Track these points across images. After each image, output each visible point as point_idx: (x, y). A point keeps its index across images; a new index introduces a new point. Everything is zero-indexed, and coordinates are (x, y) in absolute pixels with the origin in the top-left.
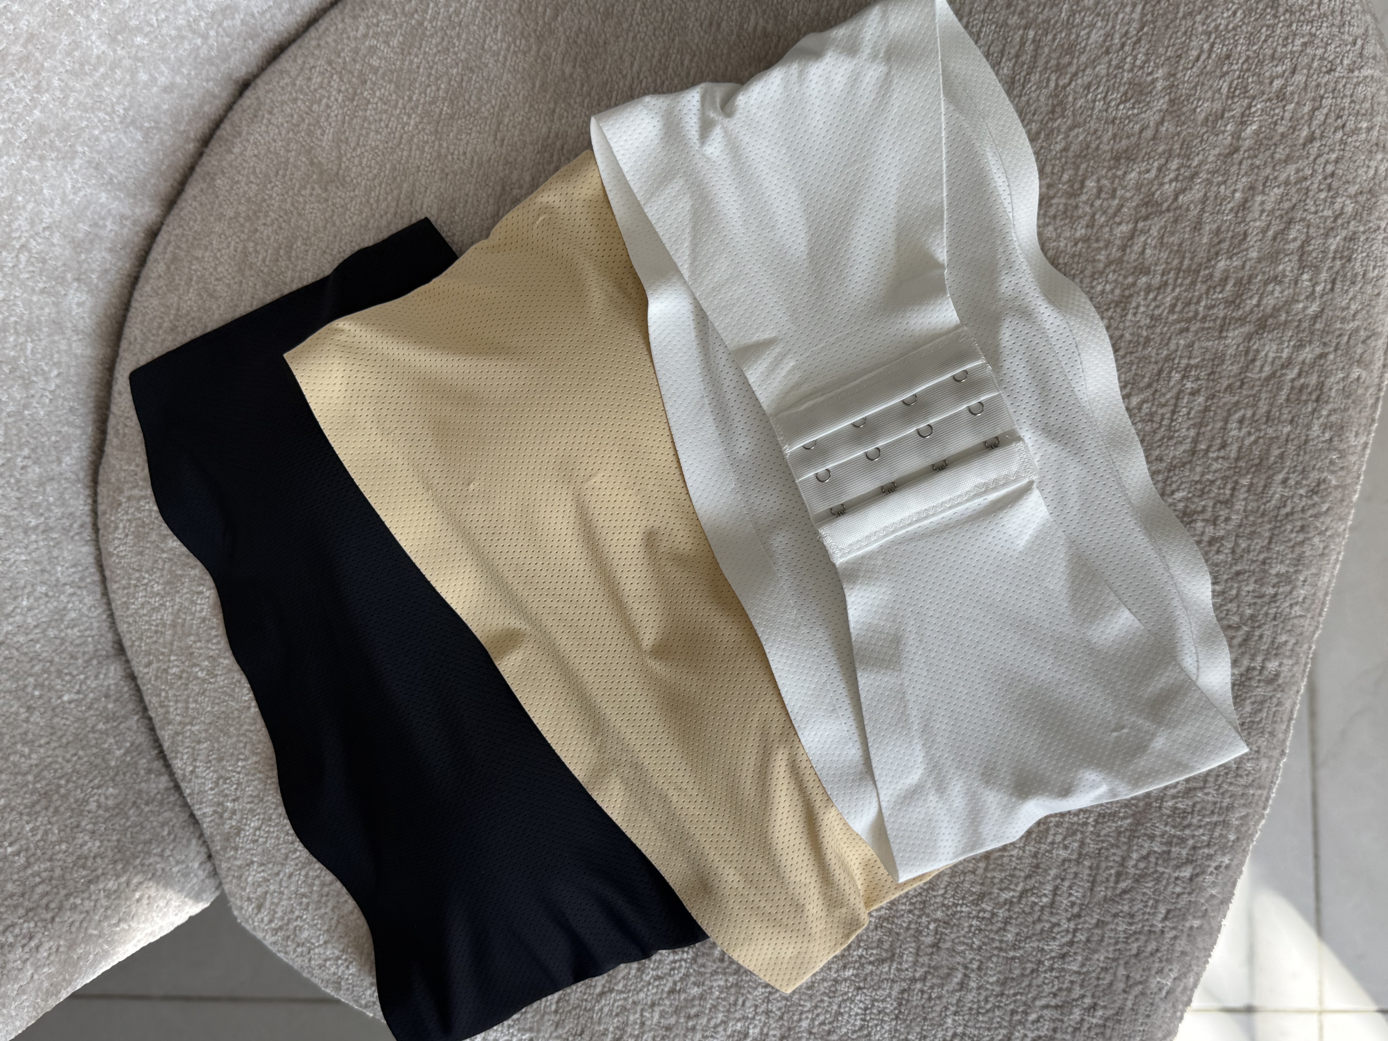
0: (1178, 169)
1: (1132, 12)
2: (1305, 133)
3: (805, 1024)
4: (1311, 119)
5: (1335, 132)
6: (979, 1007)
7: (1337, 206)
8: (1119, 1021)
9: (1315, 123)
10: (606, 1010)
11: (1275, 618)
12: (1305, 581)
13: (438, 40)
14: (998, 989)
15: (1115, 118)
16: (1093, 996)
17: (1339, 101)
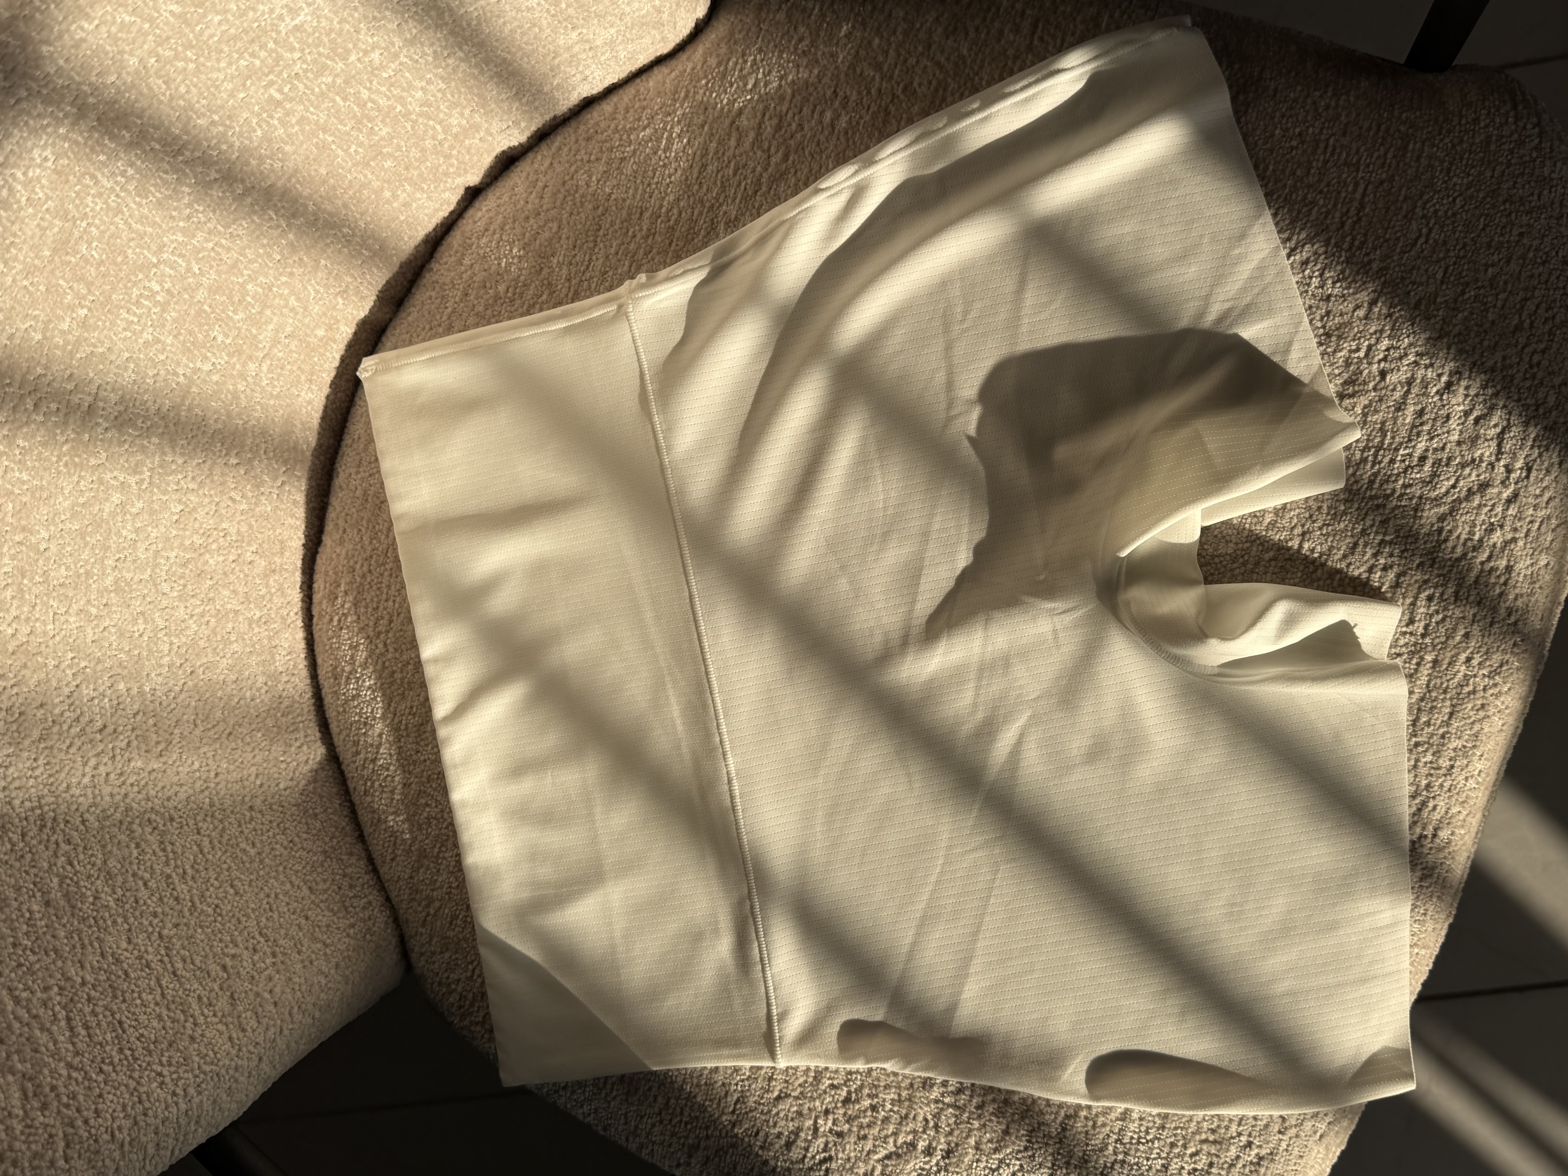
0: (1388, 350)
1: (1355, 191)
2: (1516, 322)
3: (972, 1141)
4: (1522, 307)
5: (1544, 323)
6: (1140, 1137)
7: (1541, 395)
8: (1272, 1160)
9: (1526, 313)
10: (782, 1115)
11: (1449, 790)
12: (1482, 756)
13: (672, 171)
14: (1159, 1121)
15: (1329, 296)
16: (1250, 1135)
17: (1551, 292)
